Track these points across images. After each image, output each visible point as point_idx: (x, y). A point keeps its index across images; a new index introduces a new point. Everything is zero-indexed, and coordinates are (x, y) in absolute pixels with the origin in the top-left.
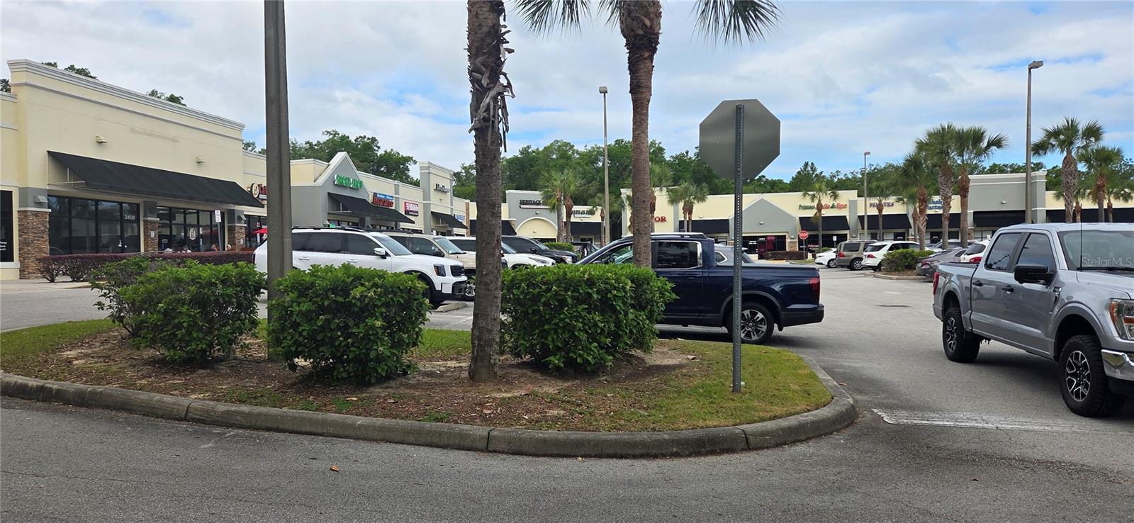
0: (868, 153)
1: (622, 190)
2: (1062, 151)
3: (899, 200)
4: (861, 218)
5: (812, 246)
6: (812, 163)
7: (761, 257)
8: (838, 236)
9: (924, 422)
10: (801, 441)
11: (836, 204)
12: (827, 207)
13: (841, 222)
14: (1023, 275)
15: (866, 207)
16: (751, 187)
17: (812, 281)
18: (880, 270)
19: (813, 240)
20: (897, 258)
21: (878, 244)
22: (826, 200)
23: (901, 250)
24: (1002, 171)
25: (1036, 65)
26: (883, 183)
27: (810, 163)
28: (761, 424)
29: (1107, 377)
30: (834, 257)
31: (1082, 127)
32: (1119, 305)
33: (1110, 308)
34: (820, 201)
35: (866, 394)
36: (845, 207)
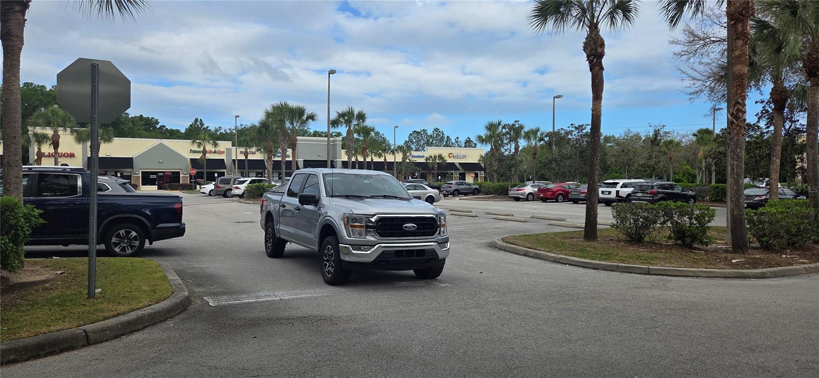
0: (238, 116)
1: (29, 128)
2: (346, 126)
3: (258, 150)
4: (234, 161)
5: (200, 180)
6: (201, 120)
7: (160, 188)
8: (218, 173)
9: (236, 302)
10: (138, 330)
11: (217, 150)
12: (211, 152)
13: (220, 163)
14: (304, 200)
15: (238, 154)
16: (153, 134)
17: (177, 206)
18: (243, 198)
19: (199, 175)
20: (253, 189)
21: (242, 179)
22: (209, 147)
23: (256, 184)
24: (320, 136)
25: (332, 72)
26: (248, 138)
27: (199, 119)
28: (103, 322)
29: (341, 260)
30: (213, 188)
31: (356, 113)
32: (348, 218)
33: (343, 219)
34: (204, 147)
35: (203, 287)
36: (223, 152)
